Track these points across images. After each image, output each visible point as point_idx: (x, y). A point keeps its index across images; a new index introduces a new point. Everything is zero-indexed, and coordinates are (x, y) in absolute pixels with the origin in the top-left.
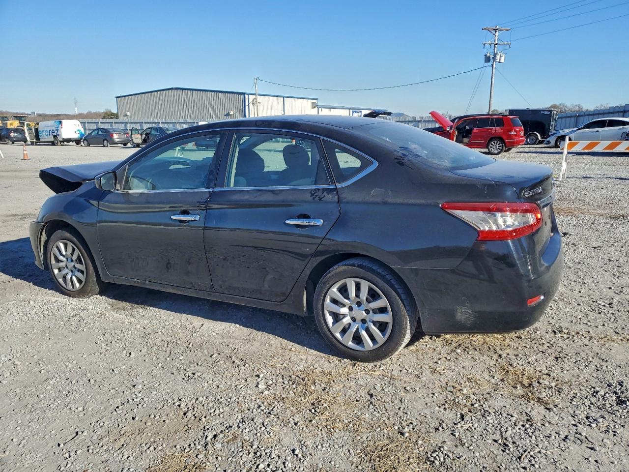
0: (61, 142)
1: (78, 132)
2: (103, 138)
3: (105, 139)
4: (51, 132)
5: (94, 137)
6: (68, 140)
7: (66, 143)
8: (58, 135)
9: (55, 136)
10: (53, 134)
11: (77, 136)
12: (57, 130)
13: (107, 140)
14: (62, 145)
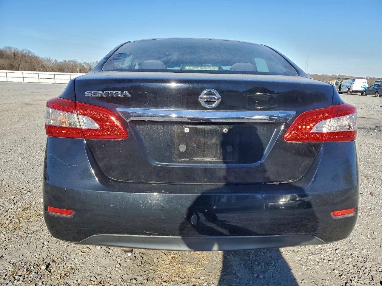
0: (351, 92)
1: (364, 87)
2: (376, 91)
3: (377, 92)
4: (347, 86)
5: (371, 90)
6: (356, 92)
7: (354, 93)
8: (351, 88)
9: (349, 89)
10: (348, 87)
11: (362, 89)
12: (351, 85)
13: (378, 92)
14: (351, 94)
